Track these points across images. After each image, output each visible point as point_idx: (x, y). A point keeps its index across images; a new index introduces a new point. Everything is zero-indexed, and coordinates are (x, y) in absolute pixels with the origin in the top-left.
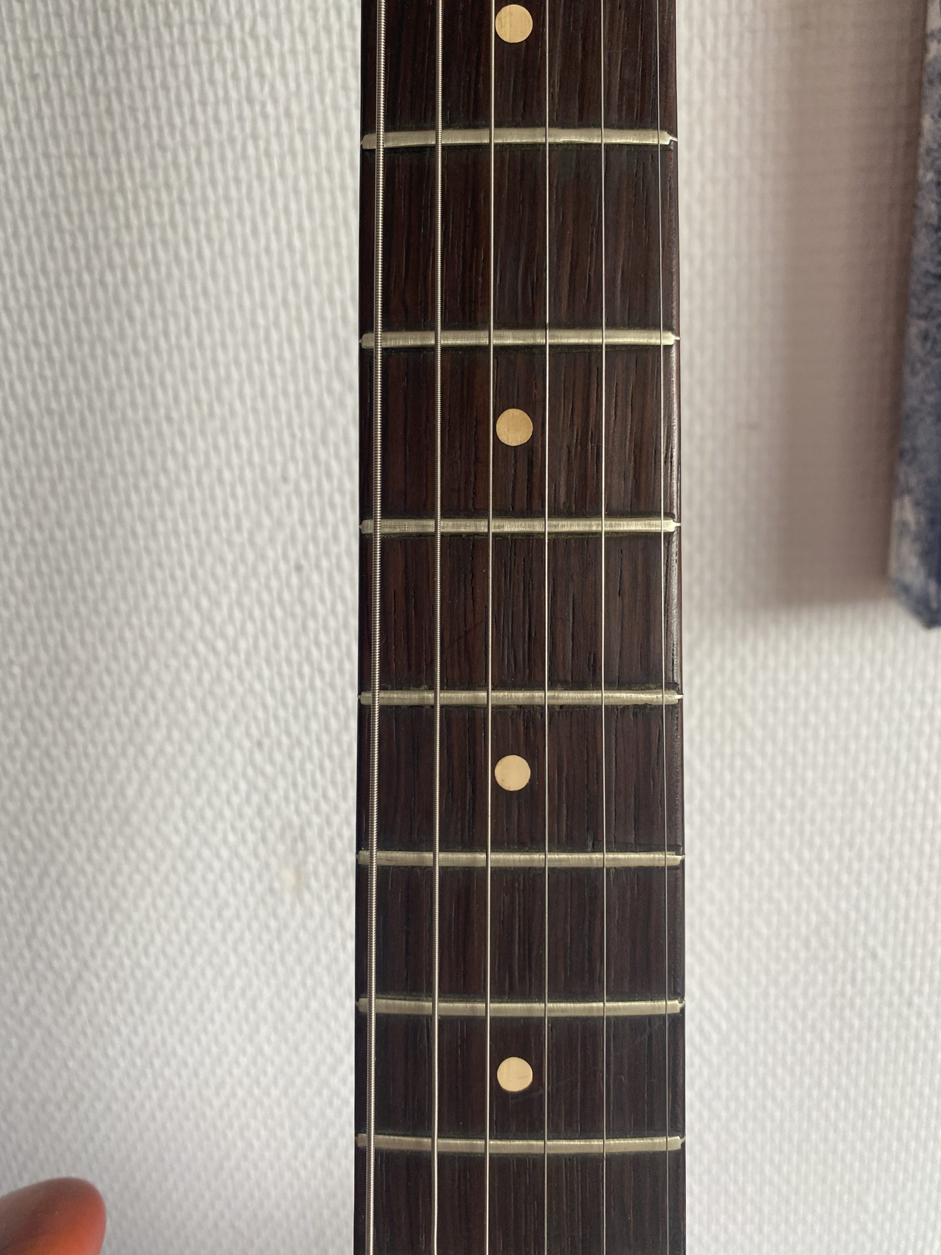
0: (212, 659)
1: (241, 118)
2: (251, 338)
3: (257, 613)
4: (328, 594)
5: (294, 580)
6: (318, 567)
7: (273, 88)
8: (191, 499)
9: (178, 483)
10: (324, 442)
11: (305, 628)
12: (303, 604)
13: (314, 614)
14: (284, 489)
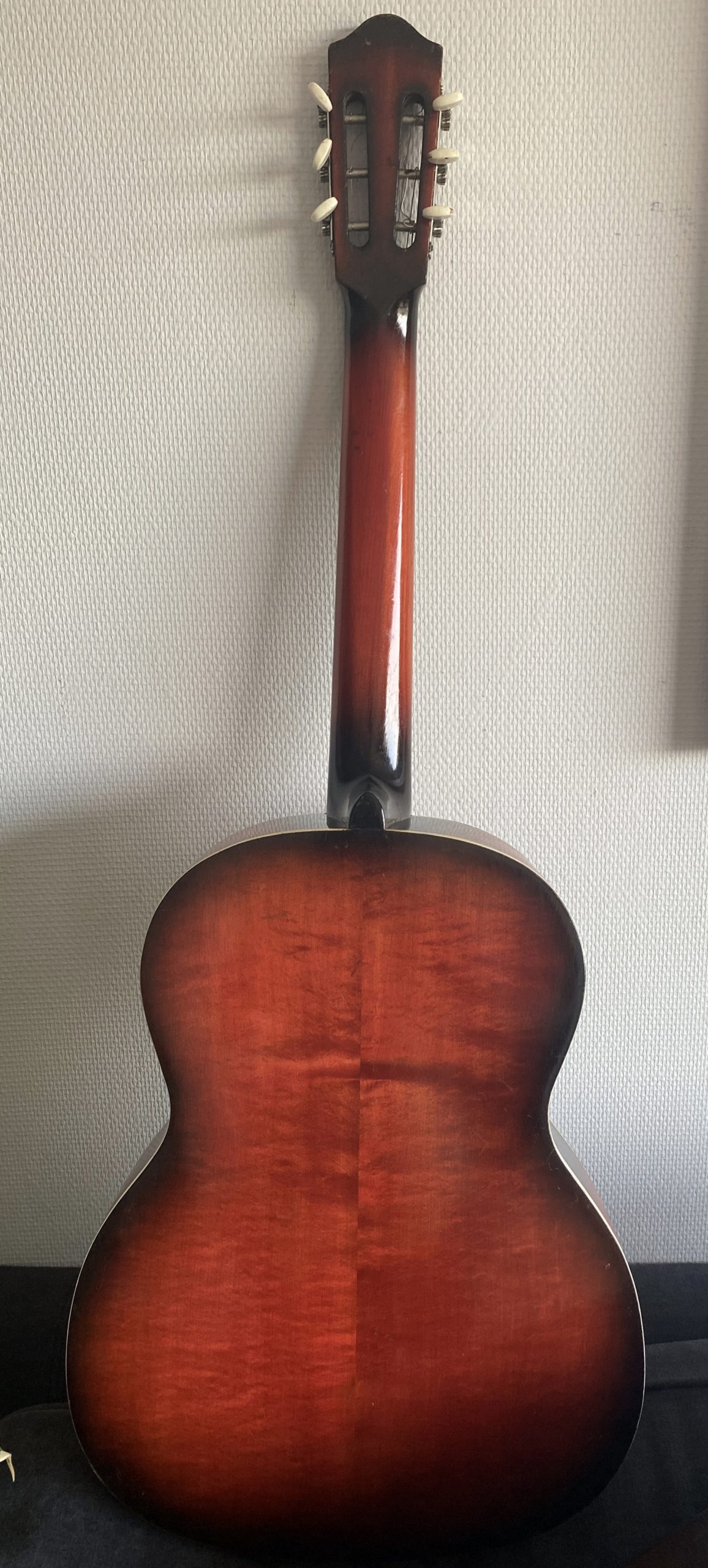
0: (444, 765)
1: (484, 568)
2: (478, 644)
3: (465, 747)
4: (494, 741)
5: (482, 735)
6: (492, 730)
7: (497, 558)
8: (446, 703)
9: (442, 696)
10: (500, 683)
11: (483, 754)
12: (484, 745)
13: (488, 749)
14: (482, 699)
